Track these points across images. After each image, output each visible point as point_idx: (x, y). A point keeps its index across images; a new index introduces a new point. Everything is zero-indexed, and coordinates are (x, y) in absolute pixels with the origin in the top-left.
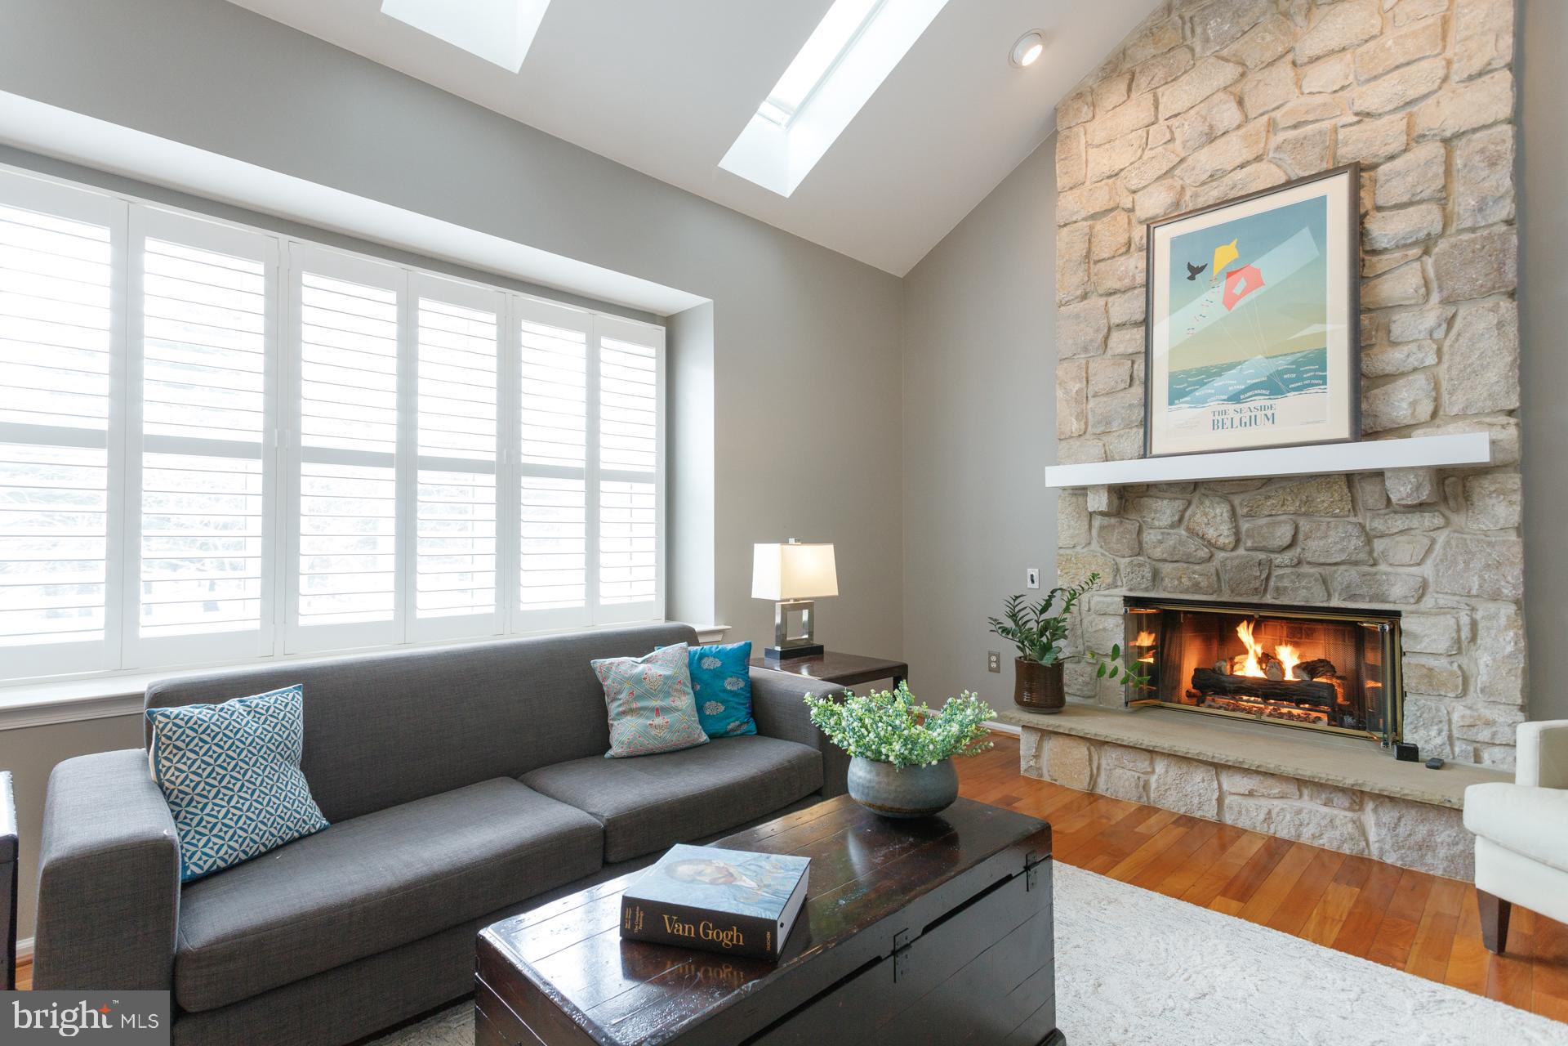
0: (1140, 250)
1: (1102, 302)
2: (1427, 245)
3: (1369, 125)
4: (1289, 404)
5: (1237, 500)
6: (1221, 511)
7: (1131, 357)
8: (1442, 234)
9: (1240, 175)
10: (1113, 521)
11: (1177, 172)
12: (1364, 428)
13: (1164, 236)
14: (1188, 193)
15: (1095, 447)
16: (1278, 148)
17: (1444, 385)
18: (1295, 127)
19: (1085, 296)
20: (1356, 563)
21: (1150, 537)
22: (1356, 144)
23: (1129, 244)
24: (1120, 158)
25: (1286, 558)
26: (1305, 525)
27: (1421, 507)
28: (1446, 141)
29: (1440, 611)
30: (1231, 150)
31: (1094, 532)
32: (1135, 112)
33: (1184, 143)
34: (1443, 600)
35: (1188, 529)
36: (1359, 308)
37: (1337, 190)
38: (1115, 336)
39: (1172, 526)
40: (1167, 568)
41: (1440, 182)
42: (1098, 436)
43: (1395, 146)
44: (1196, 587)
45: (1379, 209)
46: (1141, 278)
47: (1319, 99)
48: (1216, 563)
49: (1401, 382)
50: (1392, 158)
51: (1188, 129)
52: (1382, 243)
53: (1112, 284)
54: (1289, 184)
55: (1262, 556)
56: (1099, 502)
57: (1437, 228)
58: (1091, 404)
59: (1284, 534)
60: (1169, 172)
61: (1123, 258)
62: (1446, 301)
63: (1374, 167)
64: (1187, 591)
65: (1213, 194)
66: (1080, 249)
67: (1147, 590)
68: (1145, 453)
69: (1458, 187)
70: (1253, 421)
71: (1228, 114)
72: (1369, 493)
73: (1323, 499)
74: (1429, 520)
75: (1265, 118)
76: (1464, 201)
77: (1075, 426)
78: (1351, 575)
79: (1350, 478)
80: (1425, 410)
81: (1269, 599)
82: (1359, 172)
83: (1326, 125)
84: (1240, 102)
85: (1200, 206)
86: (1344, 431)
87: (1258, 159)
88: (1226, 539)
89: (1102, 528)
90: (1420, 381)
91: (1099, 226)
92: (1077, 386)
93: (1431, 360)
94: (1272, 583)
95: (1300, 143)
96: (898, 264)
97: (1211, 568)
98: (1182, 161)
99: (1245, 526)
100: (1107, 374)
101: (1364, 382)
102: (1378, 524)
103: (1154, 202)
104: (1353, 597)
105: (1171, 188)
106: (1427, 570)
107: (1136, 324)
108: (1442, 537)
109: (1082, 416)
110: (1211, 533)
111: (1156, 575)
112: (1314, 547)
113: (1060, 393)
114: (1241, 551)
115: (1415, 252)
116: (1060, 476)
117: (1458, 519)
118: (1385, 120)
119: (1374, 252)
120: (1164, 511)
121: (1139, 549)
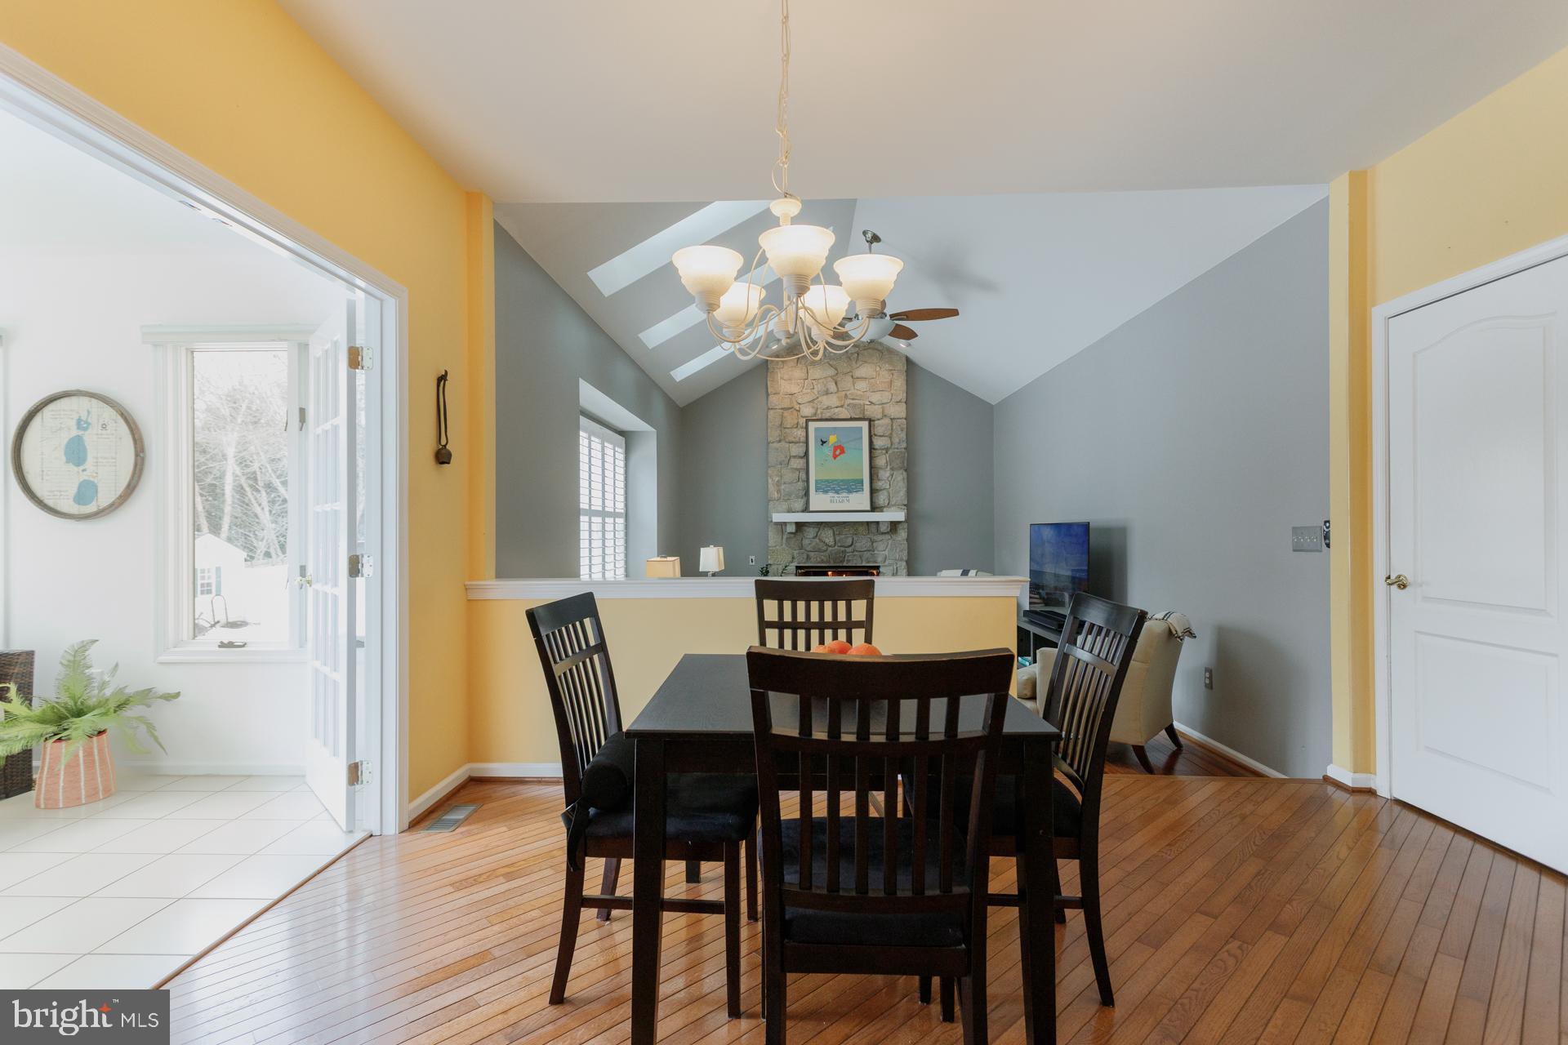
0: (802, 428)
1: (787, 445)
2: (887, 450)
3: (873, 406)
4: (853, 496)
5: (835, 529)
6: (830, 532)
7: (799, 470)
8: (891, 448)
9: (837, 410)
10: (792, 535)
11: (816, 402)
12: (874, 508)
13: (812, 426)
14: (819, 412)
15: (785, 506)
16: (848, 405)
17: (891, 496)
18: (853, 399)
19: (780, 441)
20: (869, 551)
21: (806, 542)
22: (873, 411)
23: (798, 424)
24: (794, 389)
25: (848, 550)
26: (855, 539)
27: (888, 533)
28: (891, 419)
29: (890, 565)
30: (833, 401)
31: (784, 541)
32: (798, 373)
33: (818, 392)
34: (891, 561)
35: (819, 539)
36: (872, 467)
37: (865, 425)
38: (792, 459)
39: (814, 538)
40: (812, 554)
41: (890, 432)
42: (786, 501)
43: (880, 416)
44: (822, 561)
45: (876, 435)
46: (803, 439)
47: (859, 393)
48: (828, 551)
49: (881, 492)
50: (879, 420)
51: (819, 387)
52: (877, 447)
53: (792, 439)
54: (851, 419)
55: (842, 549)
56: (791, 529)
57: (889, 446)
58: (783, 487)
59: (849, 541)
60: (812, 401)
61: (795, 430)
62: (892, 469)
63: (874, 421)
64: (819, 563)
65: (827, 415)
66: (778, 423)
67: (805, 563)
68: (806, 510)
69: (895, 435)
70: (843, 501)
71: (833, 387)
72: (873, 527)
73: (861, 529)
74: (888, 537)
75: (844, 393)
76: (896, 440)
77: (776, 495)
78: (867, 555)
79: (868, 523)
80: (887, 502)
81: (845, 564)
82: (870, 421)
83: (862, 402)
84: (836, 383)
85: (824, 418)
86: (869, 508)
87: (842, 406)
88: (832, 543)
89: (787, 538)
90: (885, 492)
91: (786, 413)
92: (777, 479)
93: (888, 487)
94: (846, 558)
95: (855, 406)
96: (681, 403)
97: (826, 554)
98: (818, 398)
99: (838, 538)
100: (789, 476)
101: (873, 491)
102: (875, 538)
103: (807, 411)
104: (868, 562)
105: (813, 407)
106: (886, 552)
107: (801, 458)
108: (890, 542)
109: (779, 491)
110: (827, 541)
111: (808, 557)
112: (858, 545)
113: (770, 481)
114: (836, 547)
115: (884, 452)
116: (777, 517)
117: (894, 537)
118: (877, 406)
119: (874, 449)
120: (810, 533)
121: (801, 547)
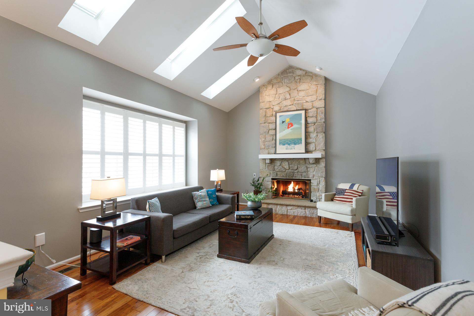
0: (274, 116)
1: (268, 124)
2: (314, 123)
3: (307, 103)
4: (297, 146)
5: (289, 162)
6: (287, 163)
7: (273, 135)
8: (316, 122)
9: (290, 107)
10: (270, 164)
11: (280, 104)
12: (307, 151)
13: (278, 115)
14: (282, 108)
15: (266, 151)
16: (295, 104)
17: (316, 145)
18: (298, 101)
19: (265, 123)
20: (305, 172)
21: (276, 167)
22: (306, 106)
23: (272, 115)
24: (271, 99)
25: (296, 171)
26: (299, 166)
27: (313, 164)
28: (317, 108)
29: (316, 179)
30: (288, 102)
31: (266, 166)
32: (273, 92)
33: (281, 99)
34: (316, 178)
35: (282, 166)
36: (306, 132)
37: (303, 112)
38: (270, 131)
39: (279, 166)
40: (278, 173)
41: (316, 115)
42: (267, 149)
43: (311, 108)
44: (283, 176)
45: (309, 117)
46: (274, 121)
47: (301, 97)
48: (286, 172)
49: (311, 144)
50: (310, 109)
51: (282, 97)
52: (309, 122)
53: (270, 121)
54: (297, 110)
55: (293, 171)
56: (268, 161)
57: (316, 121)
58: (266, 143)
59: (296, 167)
60: (279, 104)
61: (271, 117)
62: (317, 133)
63: (308, 110)
64: (282, 177)
65: (285, 109)
66: (264, 114)
67: (275, 177)
68: (275, 153)
69: (318, 116)
70: (292, 149)
71: (288, 96)
72: (307, 161)
73: (301, 162)
74: (315, 165)
75: (293, 98)
76: (319, 118)
77: (263, 147)
78: (304, 174)
79: (305, 159)
80: (314, 149)
81: (294, 178)
82: (306, 110)
83: (302, 102)
84: (290, 94)
85: (284, 111)
86: (304, 152)
87: (292, 105)
88: (288, 168)
89: (268, 166)
90: (313, 144)
91: (267, 110)
92: (263, 139)
93: (315, 141)
94: (294, 175)
95: (298, 104)
97: (285, 173)
98: (281, 102)
99: (290, 166)
100: (269, 138)
101: (307, 144)
102: (308, 166)
103: (277, 108)
104: (305, 177)
105: (279, 106)
106: (314, 173)
107: (274, 129)
108: (316, 168)
109: (264, 145)
110: (285, 167)
111: (277, 174)
112: (300, 170)
113: (260, 140)
114: (290, 170)
115: (313, 124)
116: (261, 156)
117: (318, 165)
118: (310, 103)
119: (308, 123)
120: (278, 163)
121: (274, 170)
